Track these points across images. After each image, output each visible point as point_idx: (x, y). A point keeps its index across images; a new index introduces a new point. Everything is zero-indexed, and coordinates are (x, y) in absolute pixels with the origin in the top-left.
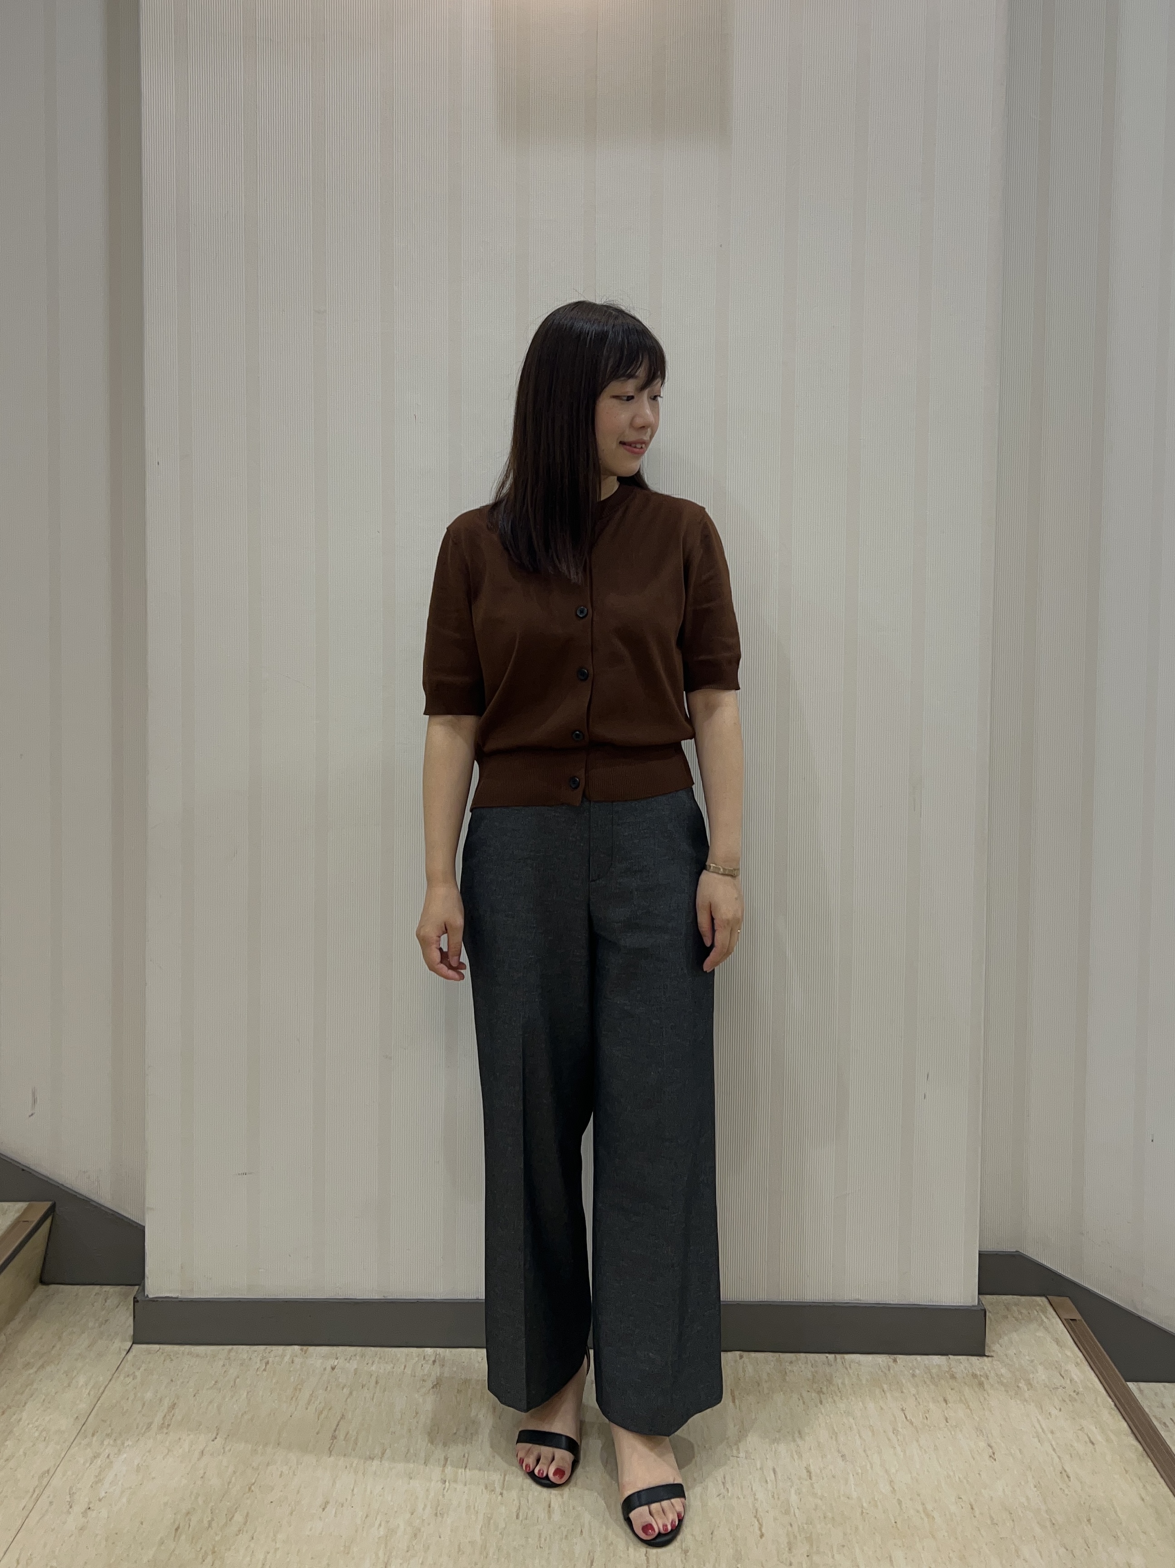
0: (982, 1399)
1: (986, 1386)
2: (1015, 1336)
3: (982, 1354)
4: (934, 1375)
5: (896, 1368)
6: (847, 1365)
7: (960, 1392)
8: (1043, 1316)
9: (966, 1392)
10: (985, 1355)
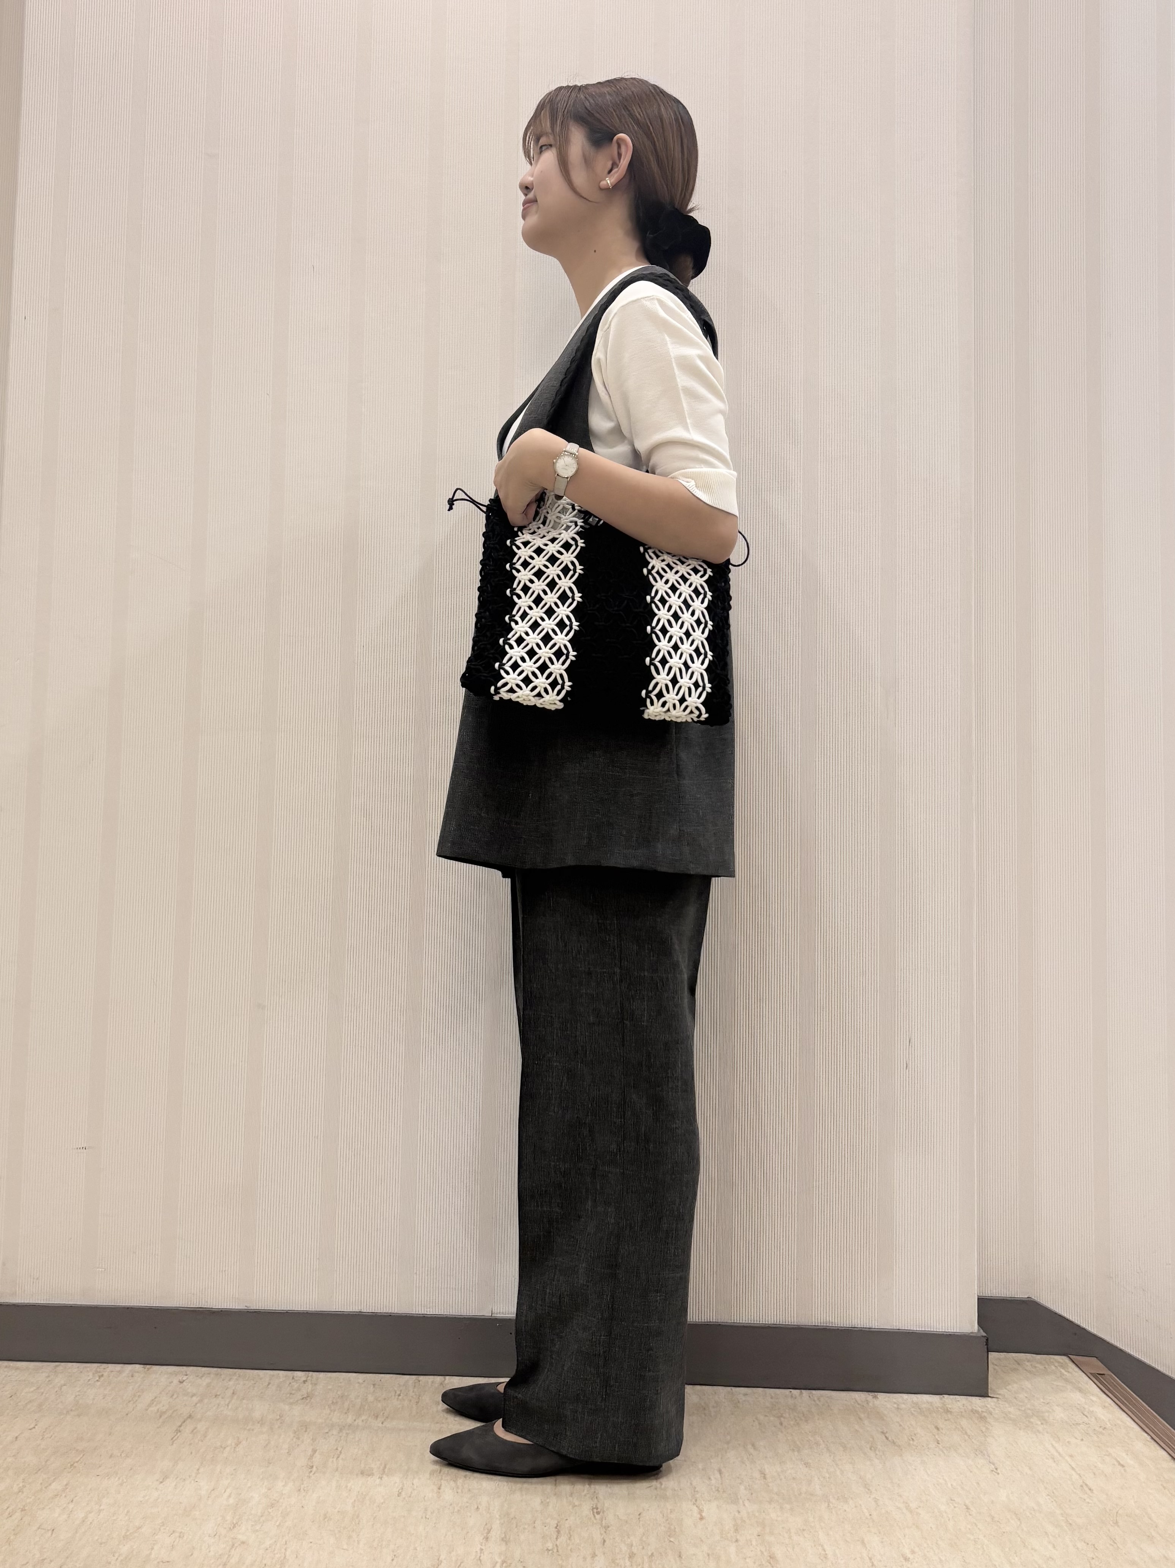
0: (984, 1428)
3: (984, 1394)
4: (924, 1410)
5: (877, 1402)
6: (816, 1399)
7: (956, 1423)
8: (1063, 1371)
9: (964, 1422)
10: (989, 1397)
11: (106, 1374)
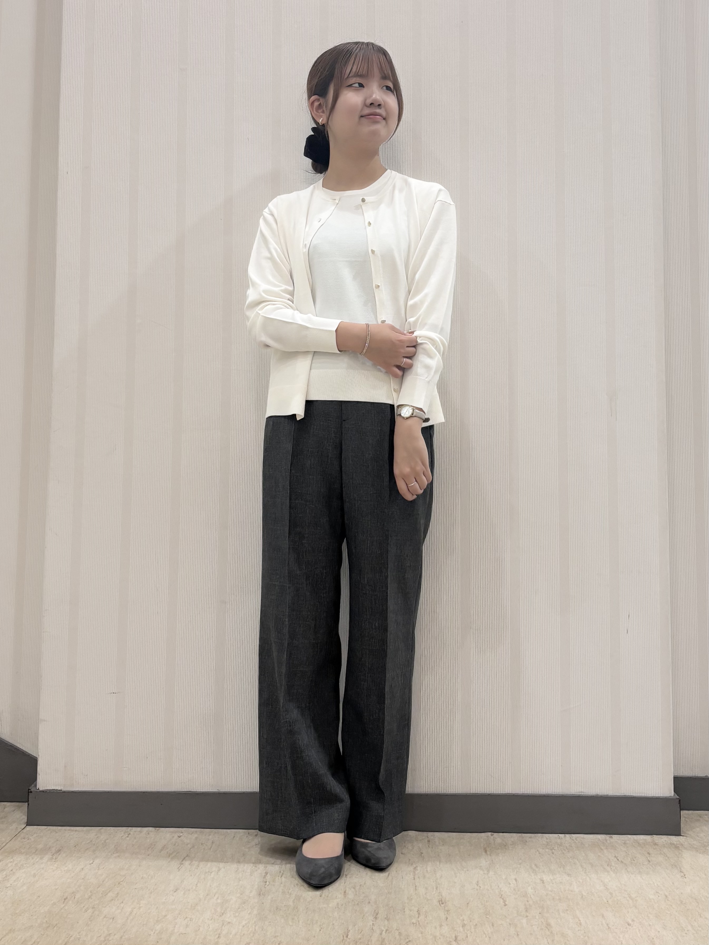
0: (677, 854)
1: (680, 848)
2: (705, 828)
3: (678, 835)
4: (641, 843)
5: (611, 840)
6: (574, 839)
7: (660, 850)
9: (665, 850)
10: (681, 836)
11: (131, 833)
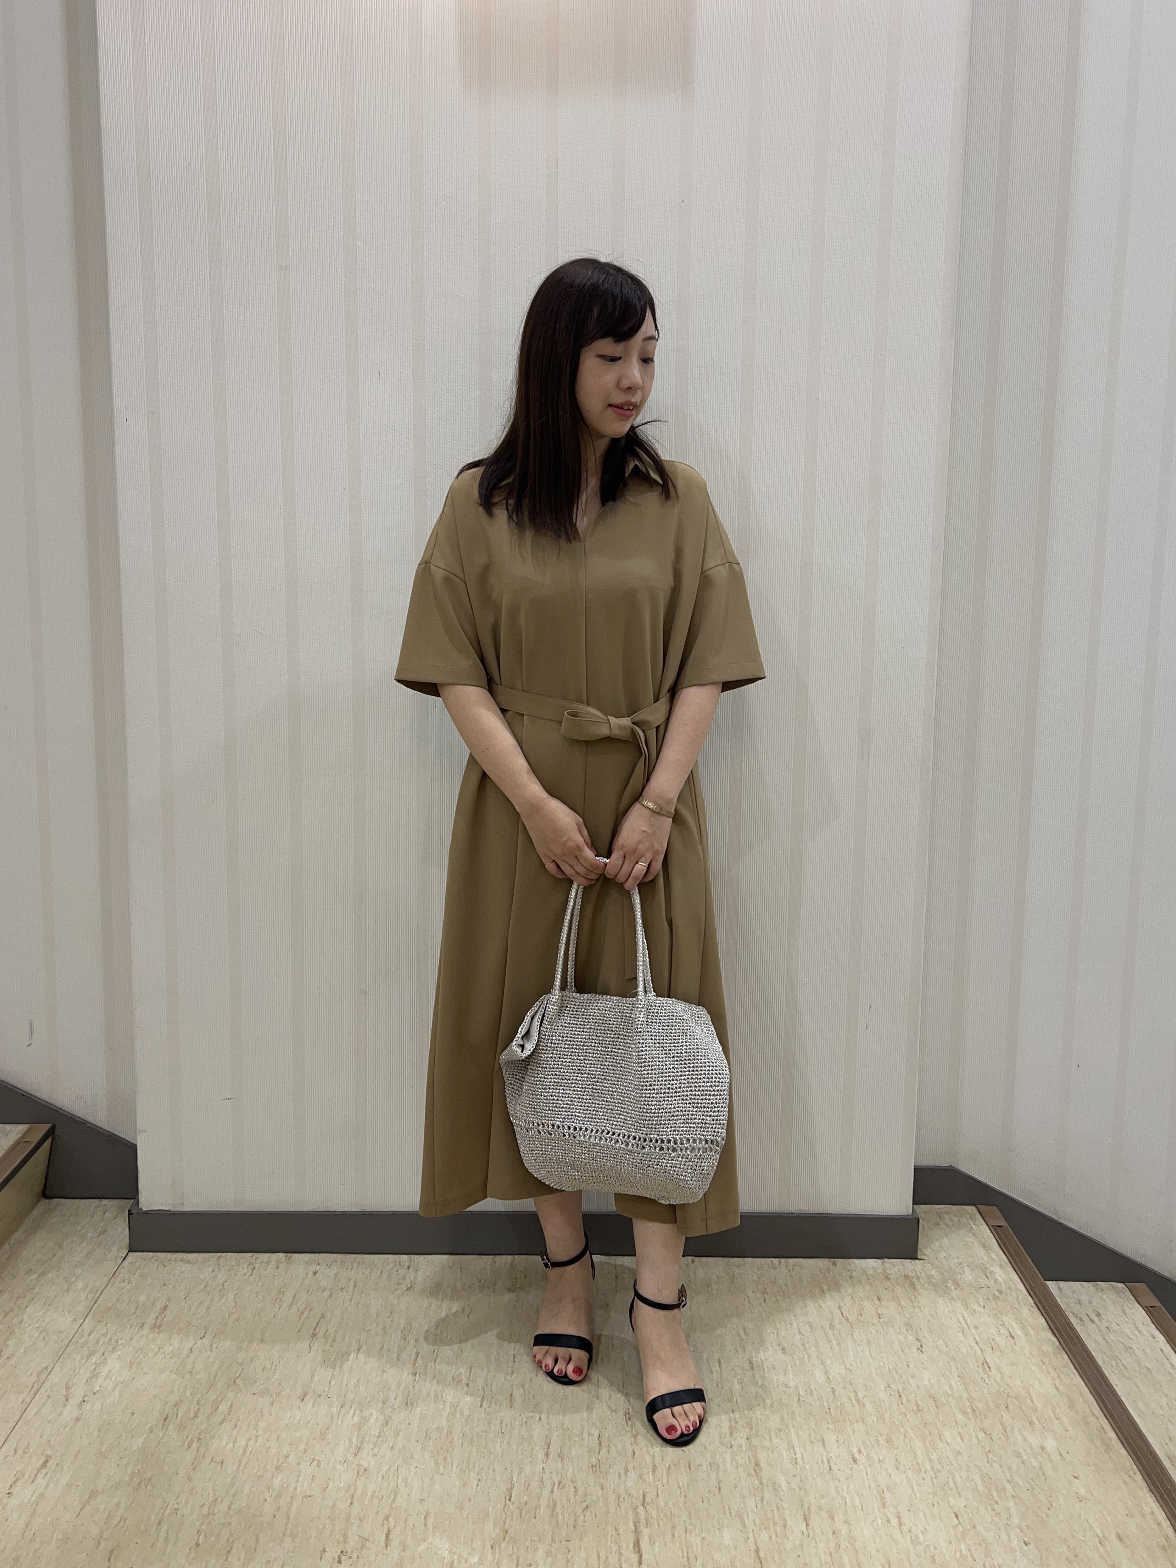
0: (913, 1297)
1: (917, 1286)
2: (945, 1241)
3: (914, 1258)
4: (870, 1277)
5: (835, 1271)
6: (791, 1269)
7: (893, 1291)
8: (972, 1223)
9: (899, 1291)
10: (917, 1259)
